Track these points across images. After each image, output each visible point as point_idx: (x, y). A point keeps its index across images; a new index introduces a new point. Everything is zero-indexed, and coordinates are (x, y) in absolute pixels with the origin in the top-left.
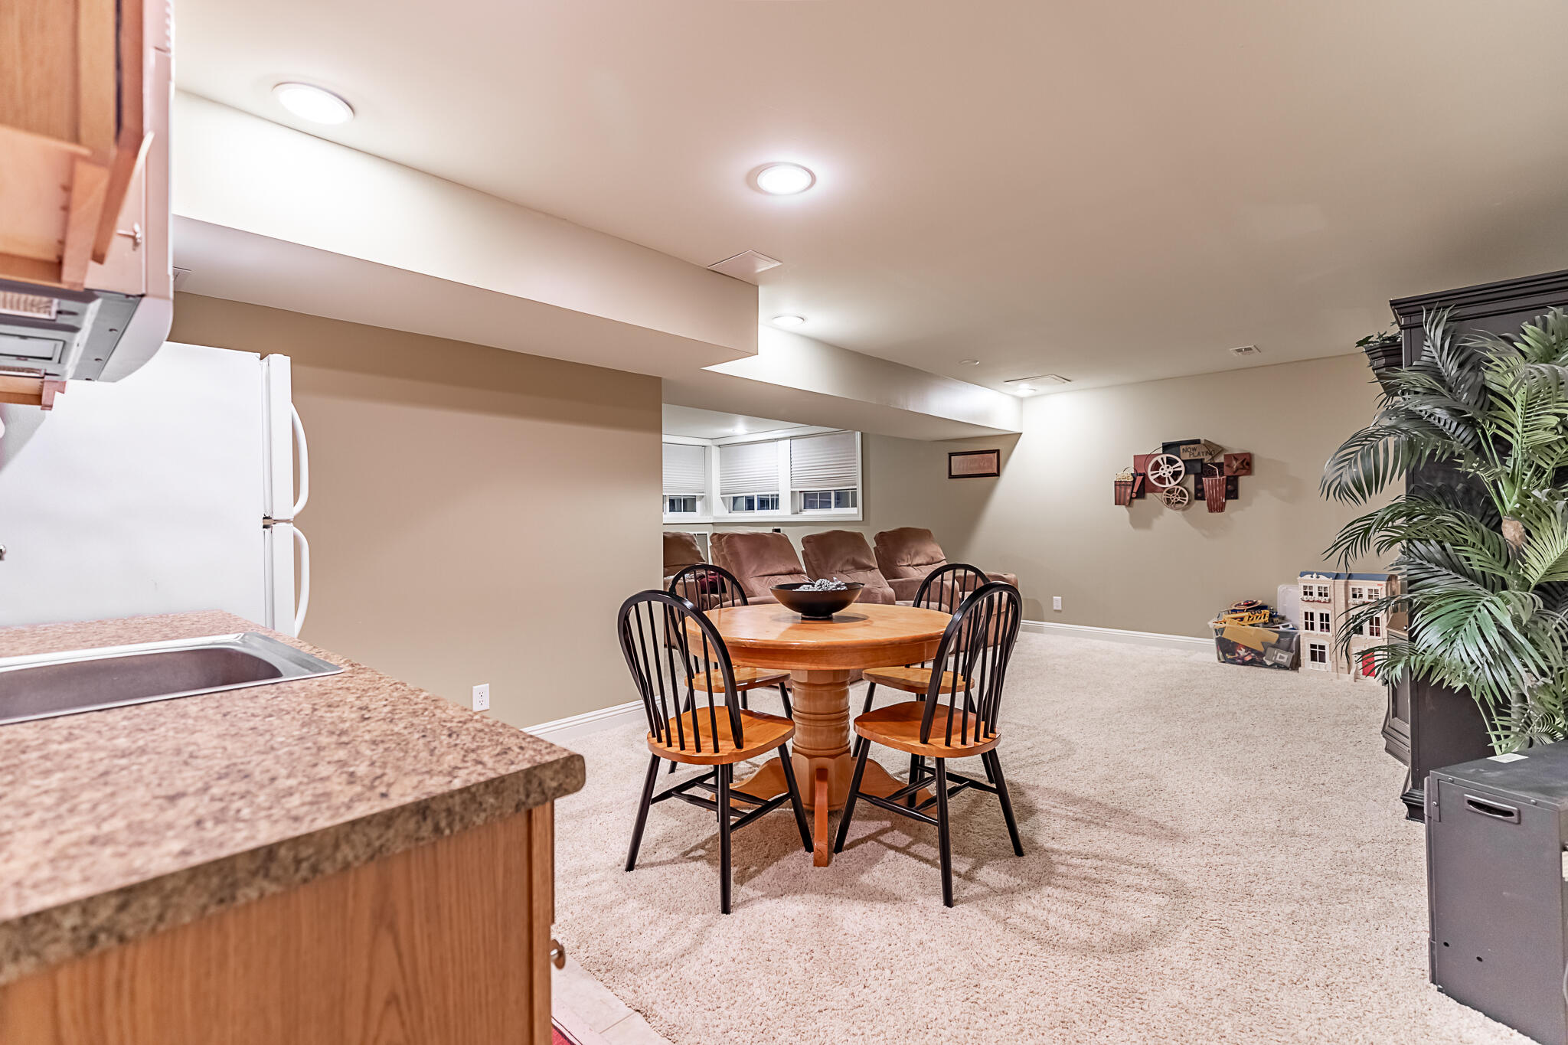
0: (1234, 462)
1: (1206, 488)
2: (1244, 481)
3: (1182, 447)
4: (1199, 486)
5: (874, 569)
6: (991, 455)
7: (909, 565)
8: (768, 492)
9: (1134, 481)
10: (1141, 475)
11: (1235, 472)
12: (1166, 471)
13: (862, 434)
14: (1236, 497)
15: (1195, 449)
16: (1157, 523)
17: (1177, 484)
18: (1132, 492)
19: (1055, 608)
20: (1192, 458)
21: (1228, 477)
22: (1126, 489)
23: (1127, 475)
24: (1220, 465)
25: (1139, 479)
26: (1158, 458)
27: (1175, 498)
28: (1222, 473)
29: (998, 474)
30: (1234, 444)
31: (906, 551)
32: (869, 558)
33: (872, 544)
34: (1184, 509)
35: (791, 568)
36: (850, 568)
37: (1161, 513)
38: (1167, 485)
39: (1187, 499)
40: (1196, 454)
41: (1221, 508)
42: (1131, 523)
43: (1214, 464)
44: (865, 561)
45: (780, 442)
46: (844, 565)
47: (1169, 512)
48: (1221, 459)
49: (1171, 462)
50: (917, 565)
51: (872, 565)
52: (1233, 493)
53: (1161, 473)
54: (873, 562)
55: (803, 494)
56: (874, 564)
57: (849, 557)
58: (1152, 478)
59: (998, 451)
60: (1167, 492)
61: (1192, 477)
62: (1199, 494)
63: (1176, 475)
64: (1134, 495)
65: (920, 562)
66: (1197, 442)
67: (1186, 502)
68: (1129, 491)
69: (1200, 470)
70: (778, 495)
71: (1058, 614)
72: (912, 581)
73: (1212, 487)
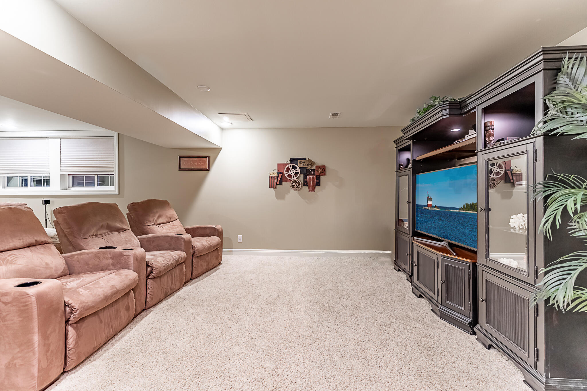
0: (320, 169)
1: (308, 181)
2: (322, 178)
3: (299, 161)
4: (305, 180)
5: (126, 230)
6: (205, 159)
7: (155, 224)
8: (40, 174)
9: (278, 176)
10: (281, 173)
11: (319, 174)
12: (292, 172)
13: (118, 133)
14: (319, 185)
15: (304, 162)
16: (287, 197)
17: (297, 179)
18: (277, 182)
19: (239, 241)
20: (303, 166)
21: (317, 176)
22: (274, 180)
23: (275, 172)
24: (314, 170)
25: (280, 175)
26: (289, 166)
27: (296, 185)
28: (314, 175)
29: (208, 170)
30: (319, 161)
31: (151, 215)
32: (122, 222)
33: (125, 211)
34: (299, 190)
35: (31, 240)
36: (105, 231)
37: (289, 192)
38: (293, 179)
39: (301, 185)
40: (305, 165)
41: (313, 190)
42: (276, 197)
43: (311, 170)
44: (119, 225)
45: (50, 140)
46: (99, 229)
47: (292, 191)
48: (314, 168)
49: (294, 168)
50: (160, 224)
51: (125, 227)
52: (318, 184)
53: (290, 173)
54: (126, 225)
55: (71, 176)
56: (127, 226)
57: (105, 223)
58: (286, 175)
59: (209, 157)
60: (293, 182)
61: (302, 175)
62: (305, 184)
63: (296, 174)
64: (278, 183)
65: (162, 222)
66: (305, 159)
67: (300, 187)
68: (276, 181)
69: (306, 172)
70: (49, 177)
71: (240, 244)
72: (158, 237)
73: (311, 180)
